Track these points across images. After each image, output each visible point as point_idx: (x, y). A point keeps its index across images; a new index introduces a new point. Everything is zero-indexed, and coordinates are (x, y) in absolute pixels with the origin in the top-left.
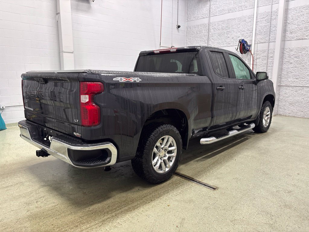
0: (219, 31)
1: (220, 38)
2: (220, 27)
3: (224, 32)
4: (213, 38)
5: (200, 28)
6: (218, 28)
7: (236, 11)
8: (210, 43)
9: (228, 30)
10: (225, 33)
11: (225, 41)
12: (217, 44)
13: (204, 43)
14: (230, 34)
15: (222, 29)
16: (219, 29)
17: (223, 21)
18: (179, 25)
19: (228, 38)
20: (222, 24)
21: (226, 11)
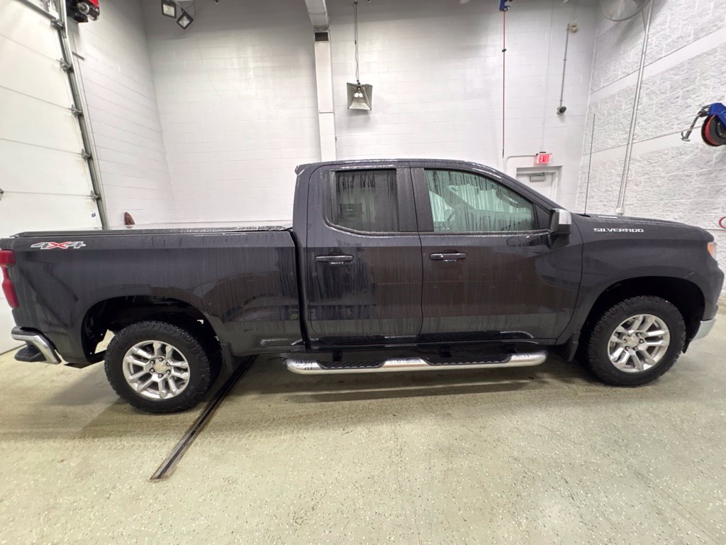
0: (663, 96)
1: (664, 113)
2: (668, 84)
3: (677, 95)
4: (644, 116)
5: (618, 101)
6: (660, 90)
7: (719, 28)
8: (636, 131)
9: (689, 86)
10: (678, 98)
11: (677, 119)
12: (654, 130)
13: (622, 133)
14: (694, 96)
15: (671, 88)
16: (662, 91)
17: (677, 69)
18: (563, 105)
19: (687, 107)
20: (673, 76)
21: (688, 39)
